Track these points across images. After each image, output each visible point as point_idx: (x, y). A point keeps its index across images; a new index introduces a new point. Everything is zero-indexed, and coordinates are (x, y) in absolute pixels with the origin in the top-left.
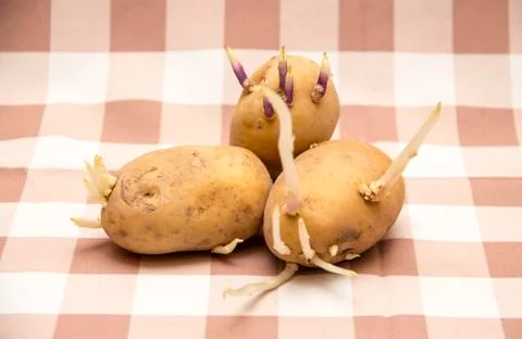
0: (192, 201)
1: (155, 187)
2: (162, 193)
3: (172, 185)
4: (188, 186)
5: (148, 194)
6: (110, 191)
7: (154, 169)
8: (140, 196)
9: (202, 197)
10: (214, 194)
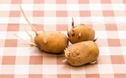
0: (86, 55)
1: (79, 53)
2: (81, 54)
3: (82, 52)
4: (85, 52)
5: (78, 55)
6: (69, 55)
7: (78, 49)
8: (76, 56)
9: (88, 54)
10: (90, 53)
